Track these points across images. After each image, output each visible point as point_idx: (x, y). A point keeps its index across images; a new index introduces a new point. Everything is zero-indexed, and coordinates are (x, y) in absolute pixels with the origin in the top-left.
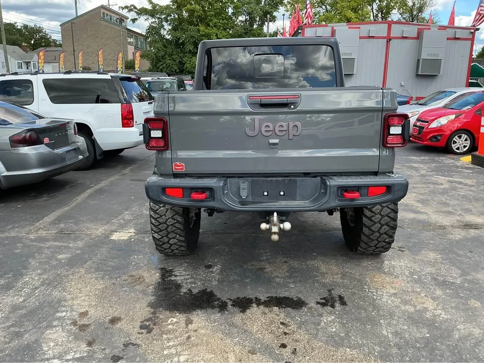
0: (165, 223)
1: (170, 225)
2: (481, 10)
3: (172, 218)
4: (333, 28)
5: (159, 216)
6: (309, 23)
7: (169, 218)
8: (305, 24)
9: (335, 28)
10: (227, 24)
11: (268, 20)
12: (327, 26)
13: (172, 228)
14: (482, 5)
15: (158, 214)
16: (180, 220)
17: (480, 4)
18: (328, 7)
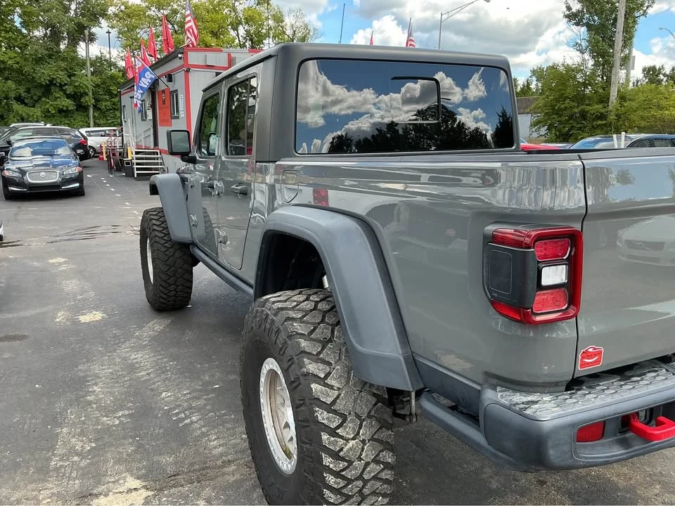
0: (360, 477)
1: (369, 480)
2: (411, 45)
3: (376, 461)
4: (229, 55)
5: (346, 464)
6: (192, 44)
7: (367, 464)
8: (188, 46)
9: (233, 55)
10: (15, 40)
11: (87, 37)
12: (221, 51)
13: (373, 485)
14: (411, 38)
15: (343, 459)
16: (390, 460)
17: (408, 37)
18: (175, 26)
